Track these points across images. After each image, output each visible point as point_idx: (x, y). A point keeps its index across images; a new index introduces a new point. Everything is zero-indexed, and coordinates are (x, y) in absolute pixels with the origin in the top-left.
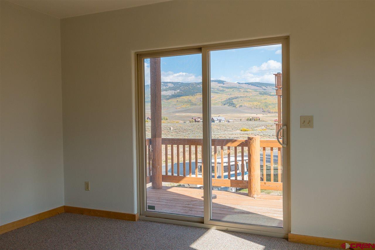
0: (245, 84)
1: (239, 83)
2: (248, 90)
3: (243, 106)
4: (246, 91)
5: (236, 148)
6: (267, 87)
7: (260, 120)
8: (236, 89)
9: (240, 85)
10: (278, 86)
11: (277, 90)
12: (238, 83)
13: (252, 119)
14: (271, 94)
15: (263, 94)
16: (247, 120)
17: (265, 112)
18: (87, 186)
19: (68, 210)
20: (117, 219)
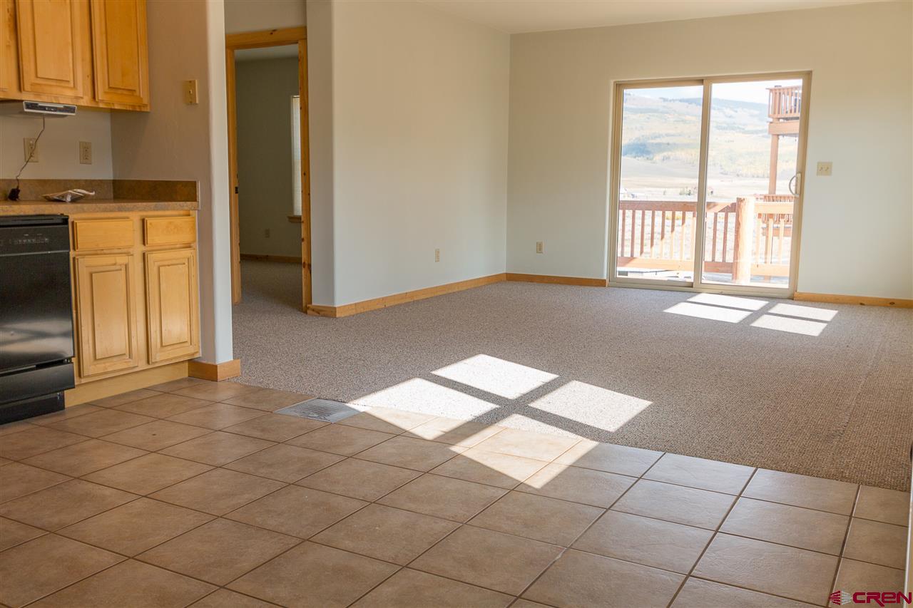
0: (681, 101)
1: (665, 100)
2: (688, 117)
3: (672, 157)
4: (683, 121)
5: (716, 214)
6: (736, 112)
7: (714, 194)
8: (656, 114)
9: (665, 104)
10: (775, 113)
11: (771, 123)
12: (661, 98)
13: (692, 192)
14: (746, 129)
15: (724, 129)
16: (681, 194)
17: (726, 174)
18: (539, 248)
19: (511, 278)
20: (581, 285)
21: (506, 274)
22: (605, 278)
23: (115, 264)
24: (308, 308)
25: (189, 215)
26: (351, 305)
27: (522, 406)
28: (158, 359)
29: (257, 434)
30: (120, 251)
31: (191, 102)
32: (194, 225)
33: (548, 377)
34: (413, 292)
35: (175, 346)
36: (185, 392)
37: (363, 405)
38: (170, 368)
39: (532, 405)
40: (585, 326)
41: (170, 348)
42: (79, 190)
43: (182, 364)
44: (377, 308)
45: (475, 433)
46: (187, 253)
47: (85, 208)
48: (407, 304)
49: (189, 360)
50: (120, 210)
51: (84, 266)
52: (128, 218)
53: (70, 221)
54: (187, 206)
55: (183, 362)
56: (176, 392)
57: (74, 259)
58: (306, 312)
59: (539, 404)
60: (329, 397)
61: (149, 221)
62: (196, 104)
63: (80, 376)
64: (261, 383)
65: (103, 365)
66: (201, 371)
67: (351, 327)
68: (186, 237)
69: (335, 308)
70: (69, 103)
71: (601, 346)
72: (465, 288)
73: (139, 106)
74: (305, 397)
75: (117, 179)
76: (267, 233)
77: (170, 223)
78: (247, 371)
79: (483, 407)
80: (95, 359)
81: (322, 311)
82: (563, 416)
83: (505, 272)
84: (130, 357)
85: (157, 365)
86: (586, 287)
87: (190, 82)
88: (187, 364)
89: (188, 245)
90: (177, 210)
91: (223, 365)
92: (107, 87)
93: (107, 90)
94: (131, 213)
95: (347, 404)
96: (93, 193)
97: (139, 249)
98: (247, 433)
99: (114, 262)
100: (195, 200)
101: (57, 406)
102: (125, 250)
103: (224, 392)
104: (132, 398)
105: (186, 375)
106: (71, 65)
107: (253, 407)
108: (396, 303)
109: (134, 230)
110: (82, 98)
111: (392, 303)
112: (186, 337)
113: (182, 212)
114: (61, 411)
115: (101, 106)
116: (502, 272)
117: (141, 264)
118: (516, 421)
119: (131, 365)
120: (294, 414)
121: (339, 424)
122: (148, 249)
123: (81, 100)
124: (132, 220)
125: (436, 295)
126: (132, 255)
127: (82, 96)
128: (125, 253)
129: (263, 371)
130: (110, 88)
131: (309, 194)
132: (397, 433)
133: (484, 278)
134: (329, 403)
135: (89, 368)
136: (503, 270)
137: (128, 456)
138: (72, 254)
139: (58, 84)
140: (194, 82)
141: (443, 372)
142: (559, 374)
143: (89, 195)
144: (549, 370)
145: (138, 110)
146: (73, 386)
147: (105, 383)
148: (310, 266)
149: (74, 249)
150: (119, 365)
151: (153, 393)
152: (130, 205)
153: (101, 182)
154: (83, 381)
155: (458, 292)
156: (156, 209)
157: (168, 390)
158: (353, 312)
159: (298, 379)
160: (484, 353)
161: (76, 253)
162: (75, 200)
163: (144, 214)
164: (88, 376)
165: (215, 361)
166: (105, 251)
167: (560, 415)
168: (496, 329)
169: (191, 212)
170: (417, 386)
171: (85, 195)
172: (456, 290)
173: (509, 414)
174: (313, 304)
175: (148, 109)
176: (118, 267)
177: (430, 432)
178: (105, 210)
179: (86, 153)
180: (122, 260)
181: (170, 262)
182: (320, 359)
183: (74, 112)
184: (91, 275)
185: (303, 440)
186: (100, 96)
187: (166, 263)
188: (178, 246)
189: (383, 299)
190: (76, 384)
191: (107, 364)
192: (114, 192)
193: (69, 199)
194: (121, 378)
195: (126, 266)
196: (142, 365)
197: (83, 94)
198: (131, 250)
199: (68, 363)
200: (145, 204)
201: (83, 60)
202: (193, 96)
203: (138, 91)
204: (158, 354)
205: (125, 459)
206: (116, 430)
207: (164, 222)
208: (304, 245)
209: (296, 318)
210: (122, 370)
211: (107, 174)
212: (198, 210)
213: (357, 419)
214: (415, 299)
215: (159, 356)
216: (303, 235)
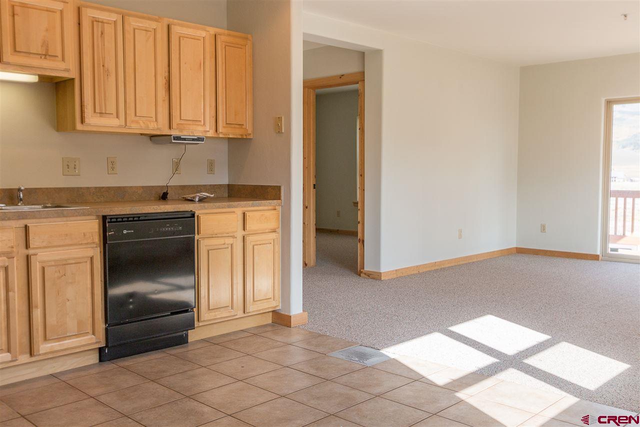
18: (543, 228)
19: (520, 251)
20: (578, 258)
21: (516, 248)
22: (598, 253)
23: (224, 244)
24: (362, 272)
25: (275, 209)
26: (393, 271)
27: (517, 361)
28: (251, 310)
29: (313, 371)
30: (227, 235)
31: (279, 132)
32: (279, 216)
33: (543, 337)
34: (441, 262)
35: (262, 301)
36: (269, 335)
37: (393, 352)
38: (260, 316)
39: (526, 361)
40: (578, 294)
41: (259, 302)
42: (204, 194)
43: (268, 314)
44: (413, 273)
45: (476, 383)
46: (273, 235)
47: (206, 207)
48: (436, 271)
49: (273, 311)
50: (229, 207)
51: (204, 245)
52: (234, 212)
53: (196, 215)
54: (274, 203)
55: (268, 312)
56: (262, 334)
57: (198, 240)
58: (360, 275)
59: (531, 361)
60: (368, 344)
61: (248, 214)
62: (282, 133)
63: (198, 321)
64: (321, 330)
65: (214, 314)
66: (281, 320)
67: (391, 288)
68: (273, 224)
69: (381, 273)
70: (200, 135)
71: (590, 312)
72: (482, 259)
73: (246, 135)
74: (350, 344)
75: (230, 184)
76: (338, 213)
77: (262, 215)
78: (313, 321)
79: (486, 360)
80: (209, 309)
81: (371, 274)
82: (552, 373)
83: (515, 246)
84: (232, 308)
85: (250, 314)
86: (583, 260)
87: (279, 118)
88: (271, 314)
89: (273, 230)
90: (267, 206)
91: (295, 316)
92: (225, 123)
93: (225, 125)
94: (236, 209)
95: (381, 351)
96: (213, 195)
97: (240, 233)
98: (306, 370)
99: (223, 243)
100: (280, 199)
101: (182, 341)
102: (232, 235)
103: (296, 337)
104: (233, 337)
105: (270, 321)
106: (202, 111)
107: (313, 350)
108: (428, 269)
109: (238, 221)
110: (209, 131)
111: (425, 270)
112: (270, 295)
113: (270, 208)
114: (186, 344)
115: (221, 136)
116: (513, 247)
117: (242, 244)
118: (512, 375)
119: (233, 314)
120: (341, 357)
121: (373, 367)
122: (247, 233)
123: (208, 133)
124: (237, 214)
125: (459, 263)
126: (236, 238)
127: (208, 130)
128: (231, 236)
129: (323, 321)
130: (227, 124)
131: (364, 190)
132: (416, 379)
133: (498, 251)
134: (368, 350)
135: (205, 315)
136: (514, 245)
137: (223, 382)
138: (196, 237)
139: (194, 123)
140: (282, 117)
141: (457, 329)
142: (552, 336)
143: (210, 197)
144: (544, 331)
145: (245, 137)
146: (192, 328)
147: (215, 326)
148: (363, 241)
149: (198, 234)
150: (224, 314)
151: (246, 334)
152: (236, 203)
153: (220, 186)
154: (201, 324)
155: (477, 262)
156: (253, 206)
157: (257, 332)
158: (395, 276)
159: (348, 328)
160: (491, 314)
161: (199, 236)
162: (201, 200)
163: (245, 209)
164: (204, 321)
165: (290, 312)
166: (218, 235)
167: (549, 372)
168: (503, 294)
169: (277, 207)
170: (436, 339)
171: (207, 196)
172: (475, 260)
173: (507, 368)
174: (365, 269)
175: (251, 137)
176: (226, 246)
177: (441, 379)
178: (219, 207)
179: (211, 167)
180: (229, 241)
181: (261, 242)
182: (366, 314)
183: (203, 141)
184: (208, 251)
185: (345, 379)
186: (220, 129)
187: (258, 243)
188: (267, 231)
189: (417, 266)
190: (195, 326)
191: (216, 313)
192: (229, 193)
193: (197, 199)
194: (226, 323)
195: (232, 245)
196: (240, 314)
197: (210, 129)
198: (235, 234)
199: (191, 312)
200: (245, 202)
201: (210, 106)
202: (280, 128)
203: (245, 124)
204: (251, 307)
205: (220, 385)
206: (218, 361)
207: (258, 214)
208: (359, 226)
209: (353, 279)
210: (227, 317)
211: (224, 180)
212: (282, 206)
213: (386, 364)
214: (442, 267)
215: (252, 308)
216: (359, 219)
